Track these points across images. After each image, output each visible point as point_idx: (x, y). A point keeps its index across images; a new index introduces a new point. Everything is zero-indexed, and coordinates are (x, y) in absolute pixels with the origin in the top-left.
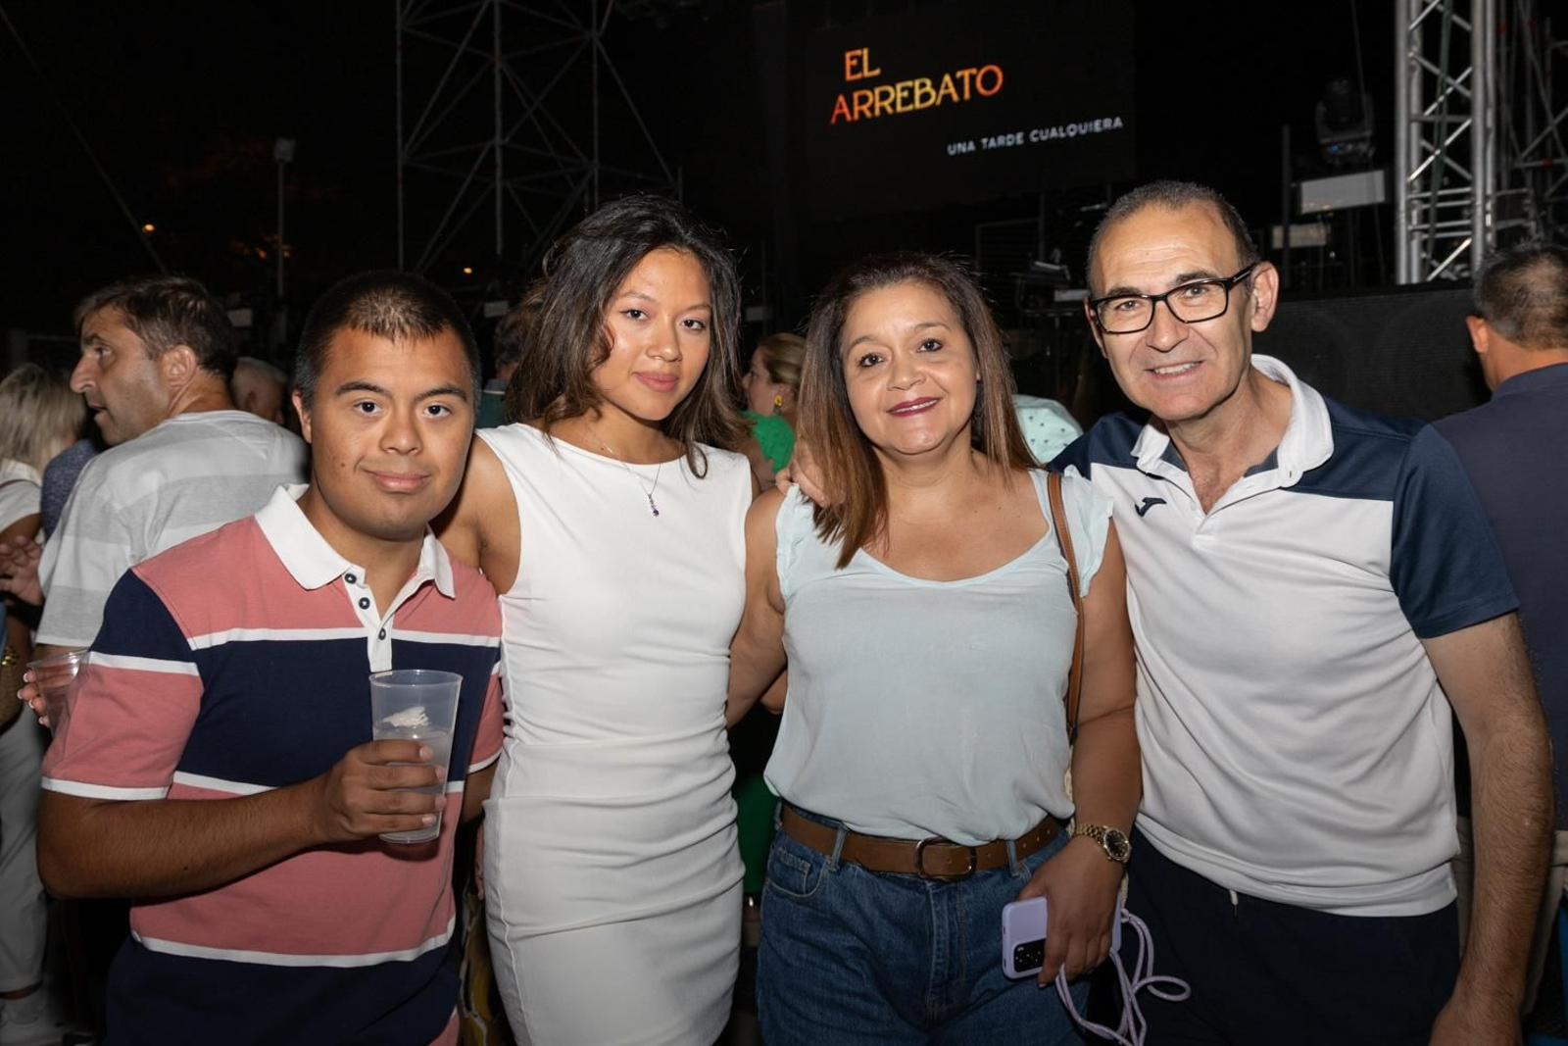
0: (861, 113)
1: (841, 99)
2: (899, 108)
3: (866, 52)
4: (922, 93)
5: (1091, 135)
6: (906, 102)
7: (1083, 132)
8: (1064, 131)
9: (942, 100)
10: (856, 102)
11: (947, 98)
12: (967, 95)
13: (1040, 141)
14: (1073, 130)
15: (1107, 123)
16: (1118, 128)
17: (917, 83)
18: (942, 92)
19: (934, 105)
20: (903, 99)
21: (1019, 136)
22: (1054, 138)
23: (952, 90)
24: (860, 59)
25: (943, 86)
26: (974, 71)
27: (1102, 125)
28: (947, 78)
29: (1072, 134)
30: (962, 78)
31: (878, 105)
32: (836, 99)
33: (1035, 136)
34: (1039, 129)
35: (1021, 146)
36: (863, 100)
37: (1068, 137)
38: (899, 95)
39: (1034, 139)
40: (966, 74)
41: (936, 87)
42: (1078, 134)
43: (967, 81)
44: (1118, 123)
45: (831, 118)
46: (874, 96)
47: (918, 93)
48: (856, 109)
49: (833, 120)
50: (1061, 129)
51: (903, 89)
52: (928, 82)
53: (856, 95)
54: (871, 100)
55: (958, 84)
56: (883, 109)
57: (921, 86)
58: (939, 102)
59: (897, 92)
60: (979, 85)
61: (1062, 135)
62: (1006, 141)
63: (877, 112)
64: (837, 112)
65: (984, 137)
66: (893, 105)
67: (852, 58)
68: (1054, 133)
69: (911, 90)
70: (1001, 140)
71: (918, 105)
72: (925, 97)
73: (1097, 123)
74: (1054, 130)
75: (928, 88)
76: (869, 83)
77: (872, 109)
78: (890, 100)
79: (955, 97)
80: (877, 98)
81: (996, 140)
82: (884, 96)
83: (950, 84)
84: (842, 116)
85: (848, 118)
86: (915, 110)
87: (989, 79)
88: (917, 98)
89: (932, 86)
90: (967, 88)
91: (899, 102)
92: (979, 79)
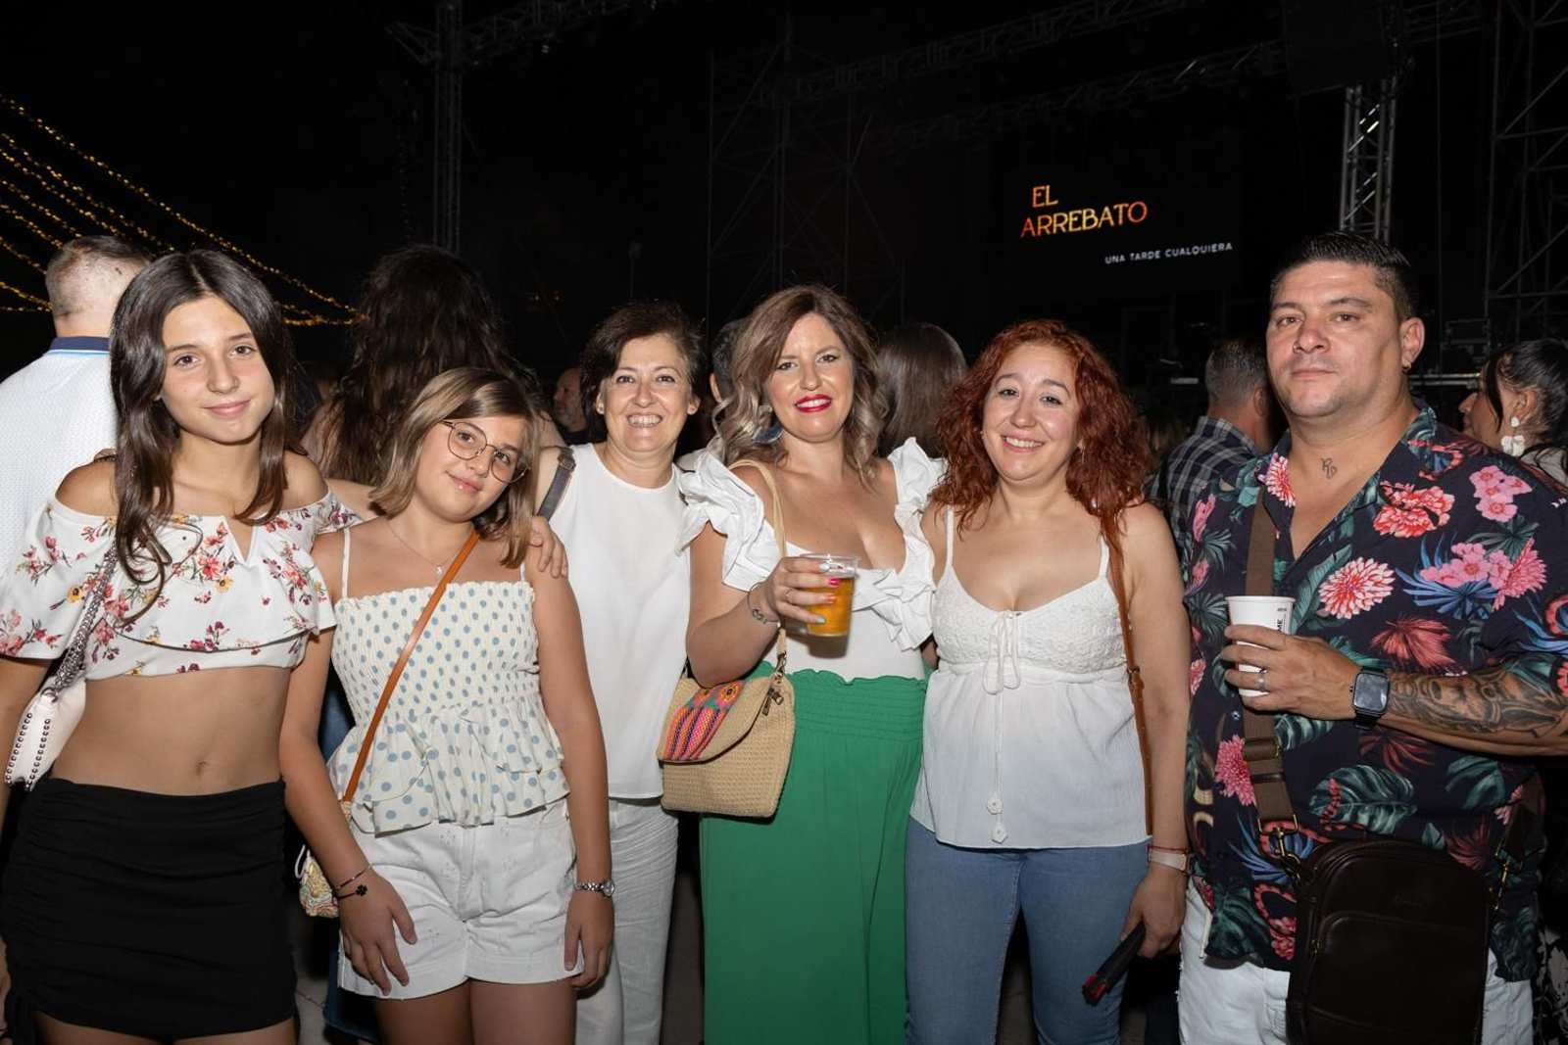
0: (1043, 231)
1: (1029, 220)
2: (1071, 229)
3: (1048, 187)
4: (1089, 219)
5: (1209, 254)
6: (1076, 224)
7: (1203, 252)
8: (1190, 251)
9: (1103, 225)
10: (1039, 223)
11: (1106, 223)
12: (1121, 222)
13: (1172, 257)
14: (1196, 250)
15: (1221, 246)
16: (1229, 250)
17: (1085, 212)
18: (1103, 219)
19: (1096, 227)
20: (1074, 222)
21: (1157, 252)
22: (1182, 255)
23: (1110, 218)
24: (1044, 192)
25: (1104, 215)
26: (1127, 205)
27: (1217, 248)
28: (1107, 209)
29: (1196, 253)
30: (1118, 209)
31: (1055, 226)
32: (1025, 221)
33: (1169, 253)
34: (1172, 249)
35: (1158, 260)
36: (1045, 222)
37: (1192, 255)
38: (1071, 219)
39: (1168, 256)
40: (1121, 207)
41: (1099, 215)
42: (1200, 253)
43: (1121, 212)
44: (1229, 246)
46: (1052, 219)
47: (1085, 219)
48: (1040, 228)
49: (1023, 235)
50: (1188, 249)
51: (1074, 216)
52: (1093, 211)
53: (1039, 218)
54: (1050, 222)
55: (1115, 214)
56: (1059, 229)
57: (1088, 214)
58: (1100, 225)
59: (1070, 218)
60: (1130, 215)
61: (1189, 253)
62: (1147, 256)
63: (1055, 231)
64: (1025, 229)
66: (1067, 226)
67: (1038, 192)
68: (1182, 251)
69: (1080, 217)
70: (1144, 255)
71: (1084, 227)
72: (1090, 222)
73: (1214, 246)
74: (1182, 250)
75: (1093, 216)
76: (1050, 210)
77: (1051, 228)
78: (1065, 223)
79: (1112, 223)
80: (1055, 221)
82: (1061, 219)
83: (1109, 214)
84: (1029, 232)
85: (1033, 233)
86: (1082, 231)
87: (1137, 212)
88: (1084, 222)
89: (1096, 215)
90: (1121, 217)
91: (1071, 224)
92: (1130, 211)
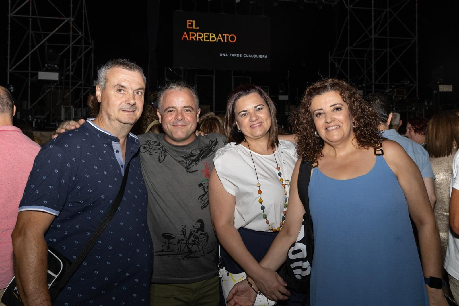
0: (192, 39)
1: (185, 33)
2: (205, 40)
3: (194, 21)
5: (259, 58)
6: (207, 39)
7: (258, 57)
8: (253, 56)
10: (190, 35)
11: (220, 40)
12: (226, 41)
13: (246, 57)
14: (255, 56)
15: (264, 56)
16: (266, 58)
17: (211, 34)
18: (218, 38)
20: (206, 37)
21: (241, 55)
22: (250, 57)
23: (221, 38)
24: (192, 23)
25: (219, 37)
26: (228, 35)
27: (262, 56)
28: (220, 35)
29: (255, 57)
30: (225, 36)
31: (198, 38)
32: (184, 33)
33: (245, 56)
34: (246, 54)
35: (241, 57)
36: (193, 35)
38: (205, 36)
39: (245, 57)
40: (226, 35)
41: (217, 36)
42: (256, 57)
43: (226, 37)
44: (266, 57)
45: (182, 38)
46: (197, 35)
47: (211, 37)
48: (190, 37)
49: (182, 39)
50: (252, 55)
51: (206, 35)
52: (214, 35)
53: (190, 33)
54: (195, 36)
55: (223, 37)
56: (199, 39)
57: (212, 35)
58: (217, 41)
59: (204, 35)
60: (229, 39)
61: (252, 57)
62: (237, 56)
63: (197, 40)
64: (184, 37)
65: (231, 53)
66: (203, 38)
67: (189, 22)
68: (250, 56)
69: (209, 36)
70: (235, 55)
71: (211, 40)
72: (213, 39)
73: (261, 56)
74: (250, 55)
75: (214, 36)
76: (196, 31)
77: (196, 38)
79: (222, 41)
80: (198, 36)
81: (234, 55)
82: (200, 35)
83: (221, 37)
84: (185, 38)
85: (188, 39)
86: (209, 42)
87: (232, 38)
88: (211, 38)
89: (215, 36)
90: (226, 39)
91: (205, 38)
92: (229, 37)
